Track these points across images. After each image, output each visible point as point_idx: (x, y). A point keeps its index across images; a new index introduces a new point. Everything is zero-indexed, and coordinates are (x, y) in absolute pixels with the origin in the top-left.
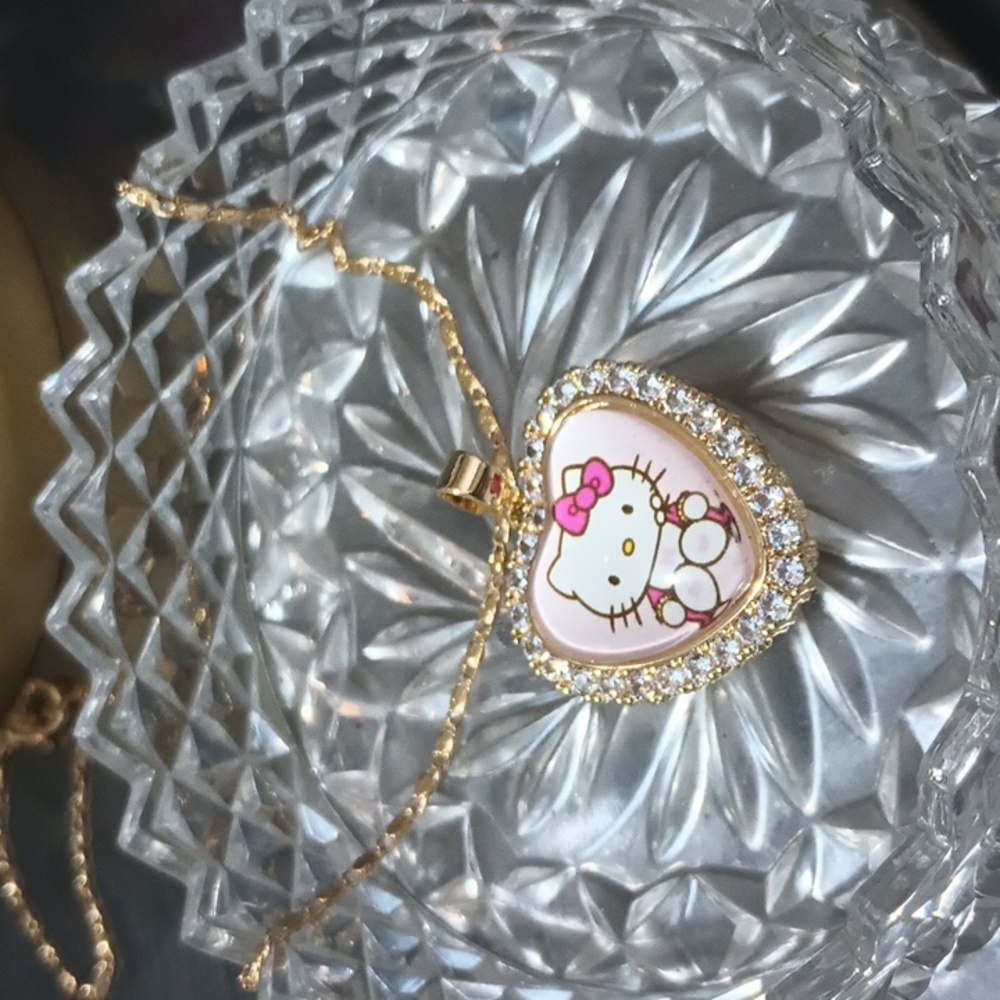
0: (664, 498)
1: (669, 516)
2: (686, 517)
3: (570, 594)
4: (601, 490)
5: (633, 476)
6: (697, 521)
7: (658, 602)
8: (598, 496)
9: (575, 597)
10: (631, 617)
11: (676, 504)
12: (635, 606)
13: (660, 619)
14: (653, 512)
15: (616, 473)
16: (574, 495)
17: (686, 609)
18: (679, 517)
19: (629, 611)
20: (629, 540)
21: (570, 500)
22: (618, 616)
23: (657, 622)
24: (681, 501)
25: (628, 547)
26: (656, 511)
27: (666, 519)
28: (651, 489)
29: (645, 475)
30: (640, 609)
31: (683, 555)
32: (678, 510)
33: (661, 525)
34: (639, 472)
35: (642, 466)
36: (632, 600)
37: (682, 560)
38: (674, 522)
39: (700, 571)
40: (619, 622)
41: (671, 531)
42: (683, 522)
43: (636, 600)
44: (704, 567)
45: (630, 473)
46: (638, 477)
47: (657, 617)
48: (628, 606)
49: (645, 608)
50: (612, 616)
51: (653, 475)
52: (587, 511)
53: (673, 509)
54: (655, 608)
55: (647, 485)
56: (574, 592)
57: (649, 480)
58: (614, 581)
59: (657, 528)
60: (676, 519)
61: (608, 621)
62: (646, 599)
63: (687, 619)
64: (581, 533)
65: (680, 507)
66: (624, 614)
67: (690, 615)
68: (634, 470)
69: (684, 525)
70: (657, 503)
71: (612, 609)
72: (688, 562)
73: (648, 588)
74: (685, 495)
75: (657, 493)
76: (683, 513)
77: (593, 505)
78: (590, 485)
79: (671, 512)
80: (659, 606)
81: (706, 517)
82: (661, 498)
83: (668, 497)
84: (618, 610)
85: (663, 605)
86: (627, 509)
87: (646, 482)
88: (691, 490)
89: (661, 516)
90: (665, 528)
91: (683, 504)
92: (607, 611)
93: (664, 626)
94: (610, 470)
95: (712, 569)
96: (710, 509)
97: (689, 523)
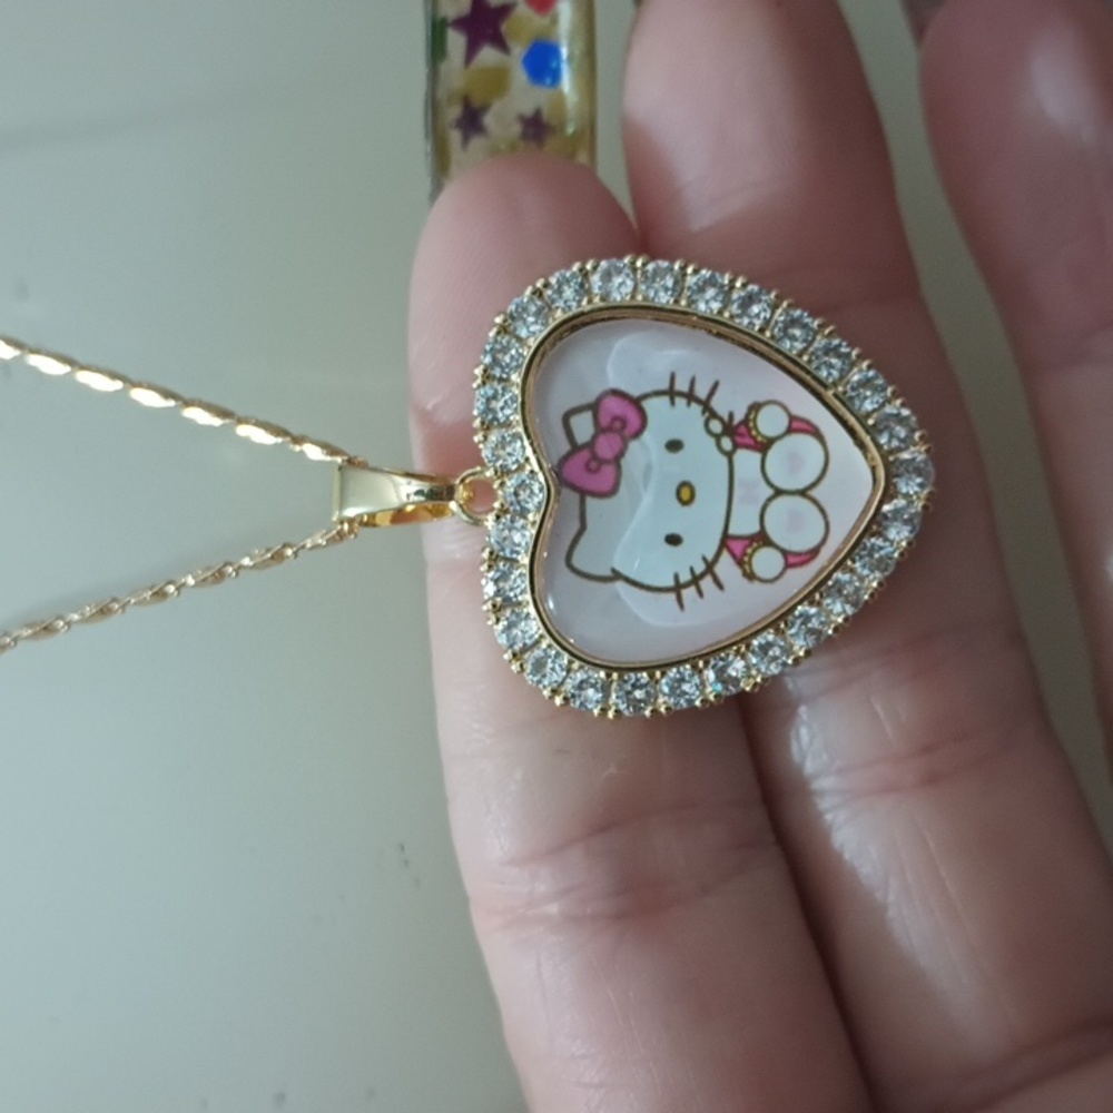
0: (726, 418)
1: (739, 439)
2: (763, 436)
3: (608, 573)
4: (629, 431)
5: (673, 403)
6: (779, 438)
7: (745, 554)
8: (626, 440)
9: (616, 576)
10: (707, 583)
11: (745, 422)
12: (710, 567)
13: (750, 576)
14: (712, 441)
15: (648, 405)
16: (590, 445)
17: (785, 553)
18: (754, 438)
19: (703, 575)
20: (684, 484)
21: (584, 453)
22: (687, 585)
23: (745, 581)
24: (752, 417)
25: (685, 494)
26: (718, 437)
27: (736, 446)
28: (704, 412)
29: (690, 397)
30: (719, 569)
31: (770, 484)
32: (749, 430)
33: (729, 455)
34: (681, 394)
35: (682, 385)
36: (704, 559)
37: (770, 492)
38: (747, 447)
39: (797, 500)
40: (689, 594)
41: (747, 460)
42: (761, 443)
43: (710, 557)
44: (803, 493)
45: (666, 399)
46: (680, 402)
47: (745, 574)
48: (700, 568)
49: (726, 567)
50: (677, 588)
51: (701, 392)
52: (617, 460)
53: (742, 429)
54: (740, 562)
55: (696, 408)
56: (613, 570)
57: (698, 401)
58: (674, 540)
59: (724, 460)
60: (750, 442)
61: (672, 597)
62: (726, 556)
63: (788, 566)
64: (613, 492)
65: (751, 424)
66: (695, 580)
67: (792, 560)
68: (671, 393)
69: (764, 446)
70: (716, 426)
71: (676, 577)
72: (779, 492)
73: (726, 540)
74: (755, 408)
75: (713, 415)
76: (759, 433)
77: (621, 454)
78: (610, 429)
79: (740, 434)
80: (746, 559)
81: (790, 430)
82: (721, 419)
83: (731, 416)
84: (685, 577)
85: (751, 556)
86: (674, 446)
87: (694, 405)
88: (761, 399)
89: (727, 443)
90: (735, 458)
91: (755, 419)
92: (670, 583)
93: (756, 583)
94: (636, 403)
95: (814, 493)
96: (792, 418)
97: (770, 442)
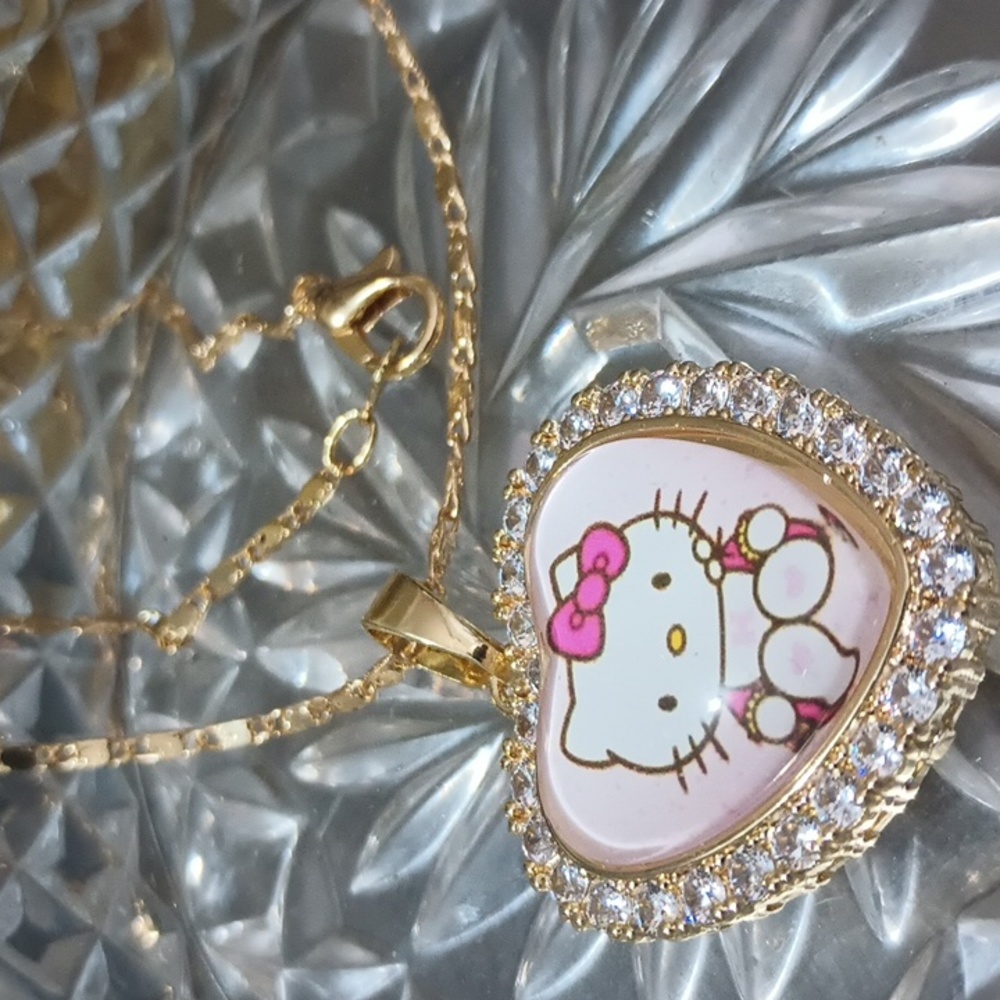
0: (714, 538)
1: (728, 561)
2: (754, 552)
3: (606, 757)
4: (611, 570)
5: (657, 526)
6: (774, 550)
7: (747, 709)
8: (608, 580)
9: (614, 759)
10: (709, 754)
11: (735, 538)
12: (710, 733)
13: (757, 737)
14: (701, 567)
15: (627, 533)
16: (573, 596)
17: (793, 701)
18: (744, 556)
19: (703, 746)
20: (677, 627)
21: (569, 607)
22: (688, 760)
23: (752, 744)
24: (742, 530)
25: (677, 641)
26: (706, 563)
27: (725, 570)
28: (691, 532)
29: (676, 516)
30: (721, 733)
31: (766, 614)
32: (739, 546)
33: (718, 583)
34: (666, 514)
36: (704, 724)
37: (768, 624)
38: (737, 569)
39: (801, 630)
40: (691, 771)
41: (738, 584)
42: (752, 561)
43: (709, 722)
44: (806, 620)
45: (650, 523)
46: (666, 522)
47: (750, 736)
48: (699, 736)
50: (678, 765)
51: (688, 510)
52: (598, 612)
53: (732, 548)
54: (743, 722)
55: (683, 527)
56: (609, 752)
57: (684, 519)
58: (668, 704)
59: (714, 589)
60: (741, 562)
61: (673, 777)
63: (800, 718)
64: (598, 651)
65: (742, 539)
66: (696, 753)
67: (803, 710)
68: (656, 515)
69: (754, 566)
70: (704, 549)
71: (676, 752)
72: (778, 623)
73: (724, 693)
74: (747, 517)
75: (702, 535)
76: (750, 549)
77: (605, 598)
78: (594, 570)
79: (729, 555)
80: (749, 715)
81: (787, 538)
82: (709, 540)
83: (720, 533)
84: (685, 751)
85: (754, 712)
86: (662, 581)
87: (680, 525)
88: (752, 506)
89: (715, 568)
90: (725, 585)
91: (745, 534)
92: (670, 761)
93: (765, 745)
94: (619, 533)
95: (818, 618)
96: (789, 521)
97: (764, 556)
